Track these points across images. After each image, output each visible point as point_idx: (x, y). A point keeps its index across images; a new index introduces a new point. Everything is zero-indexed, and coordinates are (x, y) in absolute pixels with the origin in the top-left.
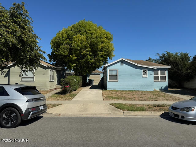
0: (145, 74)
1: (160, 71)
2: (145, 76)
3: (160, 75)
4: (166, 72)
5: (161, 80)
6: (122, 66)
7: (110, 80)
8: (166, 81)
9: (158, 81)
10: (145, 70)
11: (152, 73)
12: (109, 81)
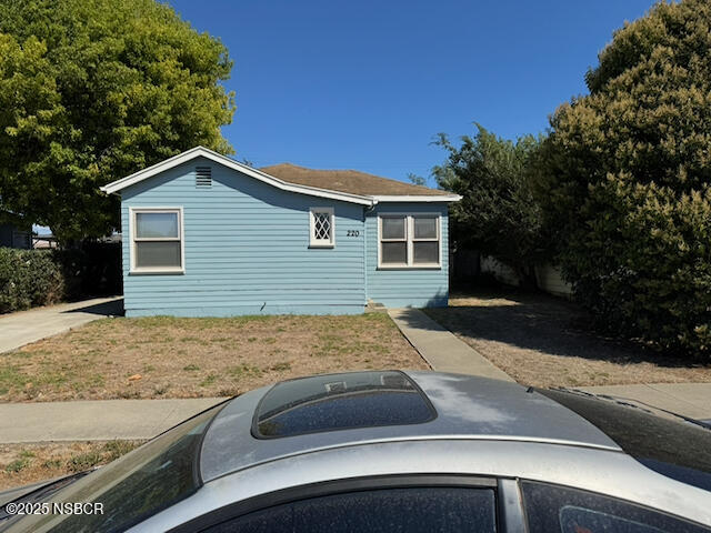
0: (322, 232)
1: (410, 220)
2: (323, 242)
3: (410, 238)
4: (442, 224)
5: (415, 262)
6: (203, 191)
7: (140, 263)
8: (440, 265)
9: (403, 265)
10: (322, 210)
11: (355, 228)
12: (133, 270)
